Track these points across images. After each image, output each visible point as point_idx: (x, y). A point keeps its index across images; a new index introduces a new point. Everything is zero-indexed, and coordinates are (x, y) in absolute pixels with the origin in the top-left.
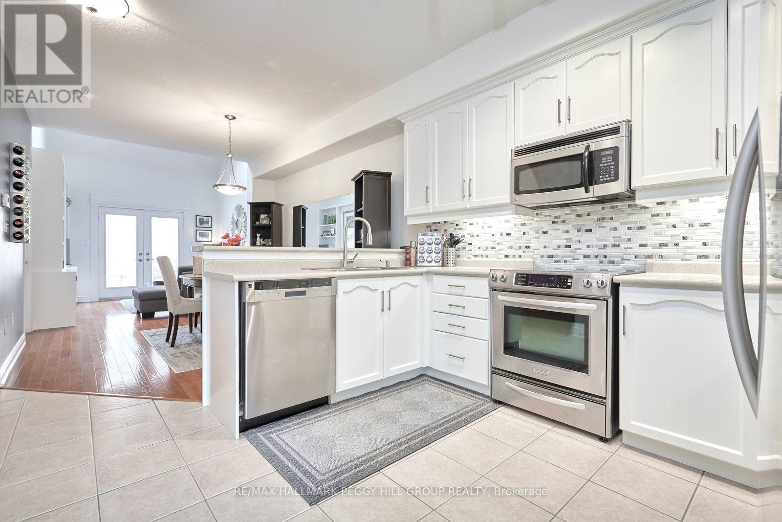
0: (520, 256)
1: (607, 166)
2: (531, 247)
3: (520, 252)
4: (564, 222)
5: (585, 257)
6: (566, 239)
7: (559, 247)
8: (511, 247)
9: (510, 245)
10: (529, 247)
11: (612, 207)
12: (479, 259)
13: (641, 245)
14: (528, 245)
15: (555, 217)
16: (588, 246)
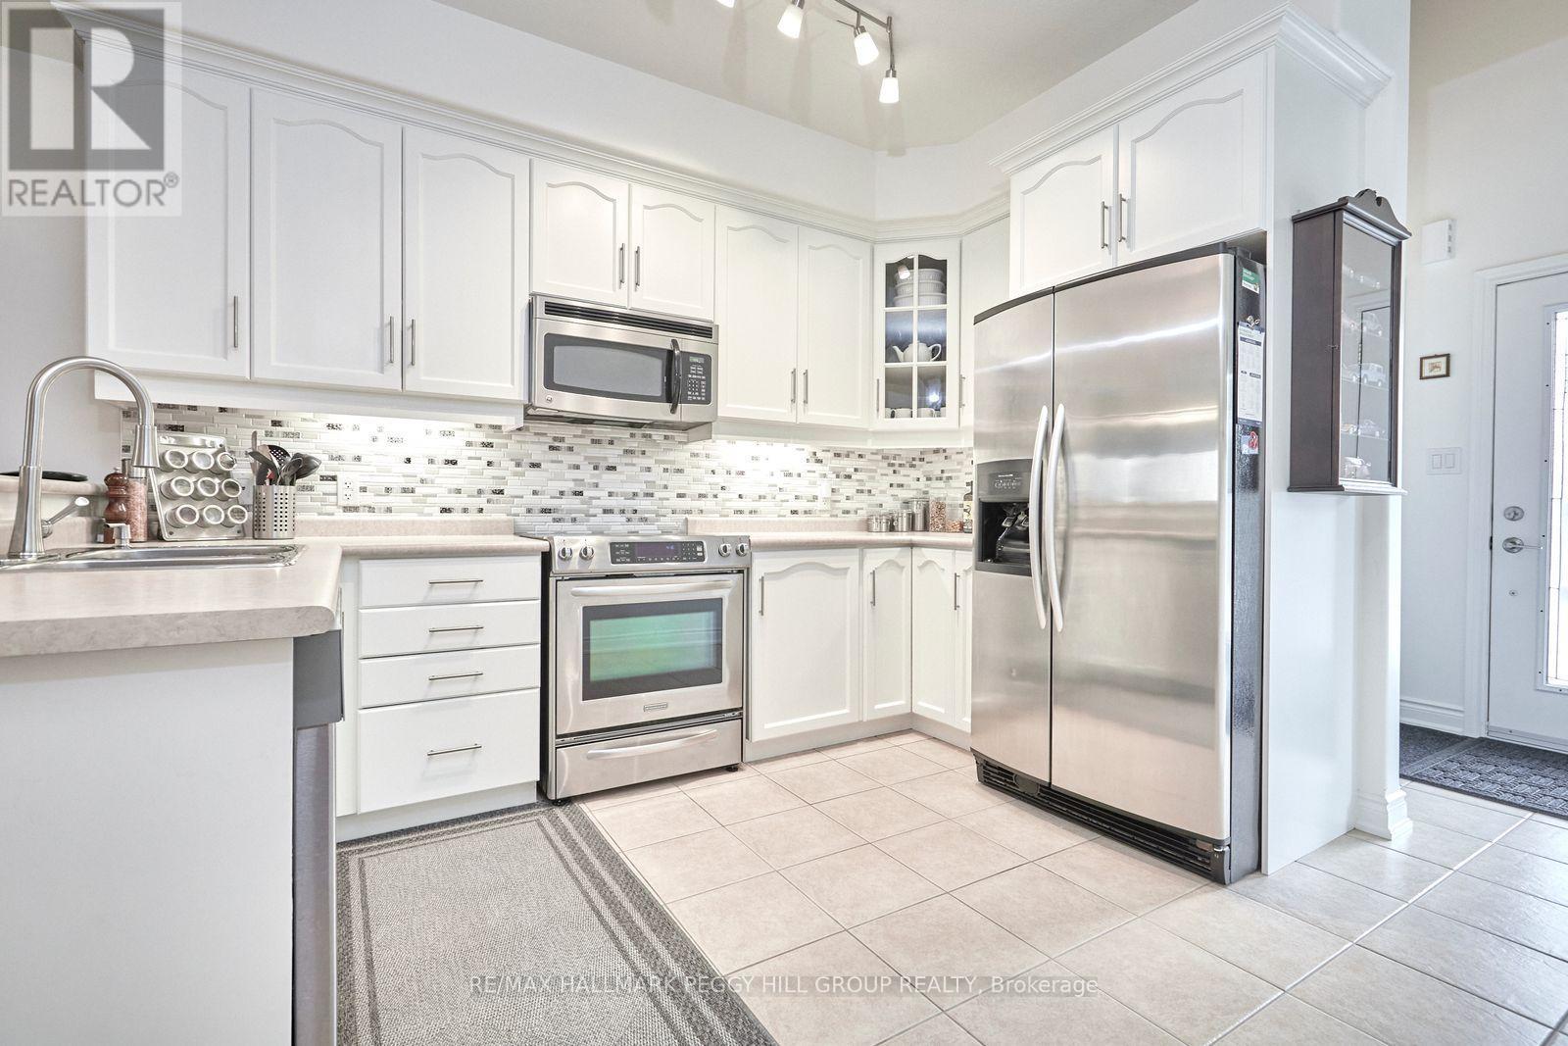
0: (481, 510)
1: (697, 379)
2: (505, 492)
3: (481, 501)
4: (571, 449)
5: (605, 511)
6: (574, 480)
7: (562, 493)
8: (459, 491)
9: (456, 487)
10: (501, 492)
11: (644, 436)
12: (363, 516)
13: (680, 496)
14: (498, 488)
15: (555, 439)
16: (610, 494)
